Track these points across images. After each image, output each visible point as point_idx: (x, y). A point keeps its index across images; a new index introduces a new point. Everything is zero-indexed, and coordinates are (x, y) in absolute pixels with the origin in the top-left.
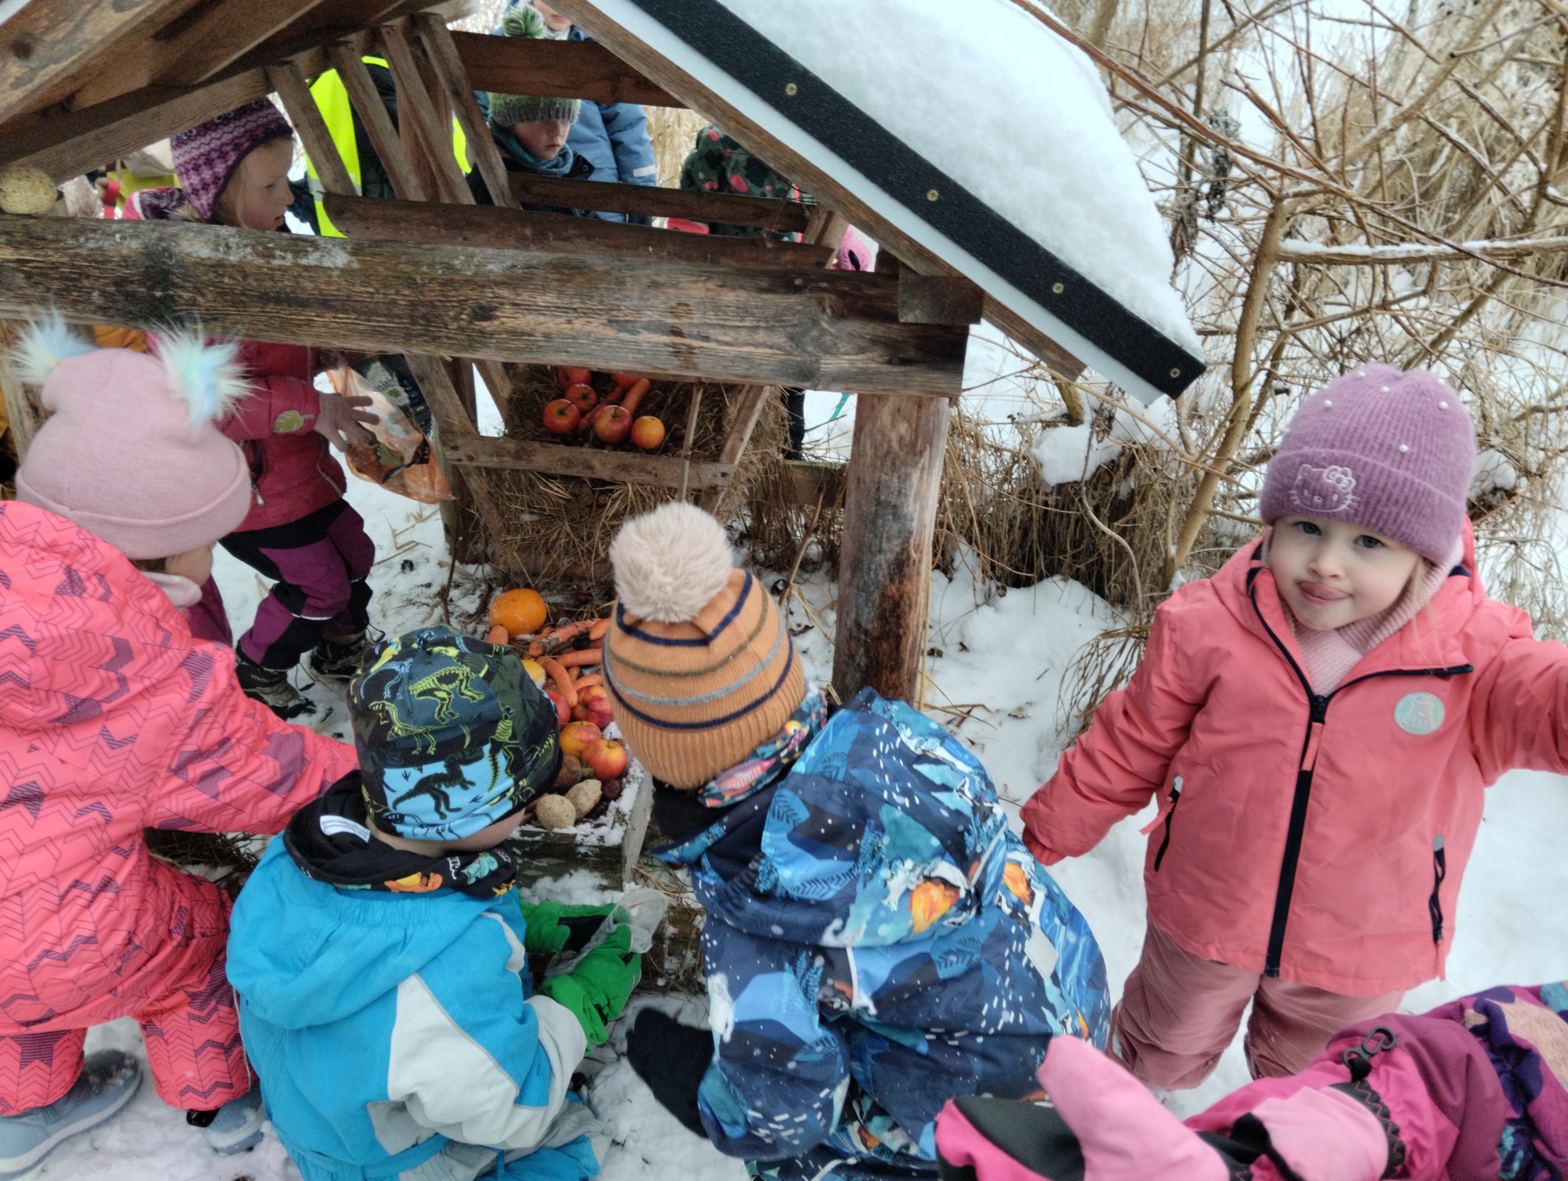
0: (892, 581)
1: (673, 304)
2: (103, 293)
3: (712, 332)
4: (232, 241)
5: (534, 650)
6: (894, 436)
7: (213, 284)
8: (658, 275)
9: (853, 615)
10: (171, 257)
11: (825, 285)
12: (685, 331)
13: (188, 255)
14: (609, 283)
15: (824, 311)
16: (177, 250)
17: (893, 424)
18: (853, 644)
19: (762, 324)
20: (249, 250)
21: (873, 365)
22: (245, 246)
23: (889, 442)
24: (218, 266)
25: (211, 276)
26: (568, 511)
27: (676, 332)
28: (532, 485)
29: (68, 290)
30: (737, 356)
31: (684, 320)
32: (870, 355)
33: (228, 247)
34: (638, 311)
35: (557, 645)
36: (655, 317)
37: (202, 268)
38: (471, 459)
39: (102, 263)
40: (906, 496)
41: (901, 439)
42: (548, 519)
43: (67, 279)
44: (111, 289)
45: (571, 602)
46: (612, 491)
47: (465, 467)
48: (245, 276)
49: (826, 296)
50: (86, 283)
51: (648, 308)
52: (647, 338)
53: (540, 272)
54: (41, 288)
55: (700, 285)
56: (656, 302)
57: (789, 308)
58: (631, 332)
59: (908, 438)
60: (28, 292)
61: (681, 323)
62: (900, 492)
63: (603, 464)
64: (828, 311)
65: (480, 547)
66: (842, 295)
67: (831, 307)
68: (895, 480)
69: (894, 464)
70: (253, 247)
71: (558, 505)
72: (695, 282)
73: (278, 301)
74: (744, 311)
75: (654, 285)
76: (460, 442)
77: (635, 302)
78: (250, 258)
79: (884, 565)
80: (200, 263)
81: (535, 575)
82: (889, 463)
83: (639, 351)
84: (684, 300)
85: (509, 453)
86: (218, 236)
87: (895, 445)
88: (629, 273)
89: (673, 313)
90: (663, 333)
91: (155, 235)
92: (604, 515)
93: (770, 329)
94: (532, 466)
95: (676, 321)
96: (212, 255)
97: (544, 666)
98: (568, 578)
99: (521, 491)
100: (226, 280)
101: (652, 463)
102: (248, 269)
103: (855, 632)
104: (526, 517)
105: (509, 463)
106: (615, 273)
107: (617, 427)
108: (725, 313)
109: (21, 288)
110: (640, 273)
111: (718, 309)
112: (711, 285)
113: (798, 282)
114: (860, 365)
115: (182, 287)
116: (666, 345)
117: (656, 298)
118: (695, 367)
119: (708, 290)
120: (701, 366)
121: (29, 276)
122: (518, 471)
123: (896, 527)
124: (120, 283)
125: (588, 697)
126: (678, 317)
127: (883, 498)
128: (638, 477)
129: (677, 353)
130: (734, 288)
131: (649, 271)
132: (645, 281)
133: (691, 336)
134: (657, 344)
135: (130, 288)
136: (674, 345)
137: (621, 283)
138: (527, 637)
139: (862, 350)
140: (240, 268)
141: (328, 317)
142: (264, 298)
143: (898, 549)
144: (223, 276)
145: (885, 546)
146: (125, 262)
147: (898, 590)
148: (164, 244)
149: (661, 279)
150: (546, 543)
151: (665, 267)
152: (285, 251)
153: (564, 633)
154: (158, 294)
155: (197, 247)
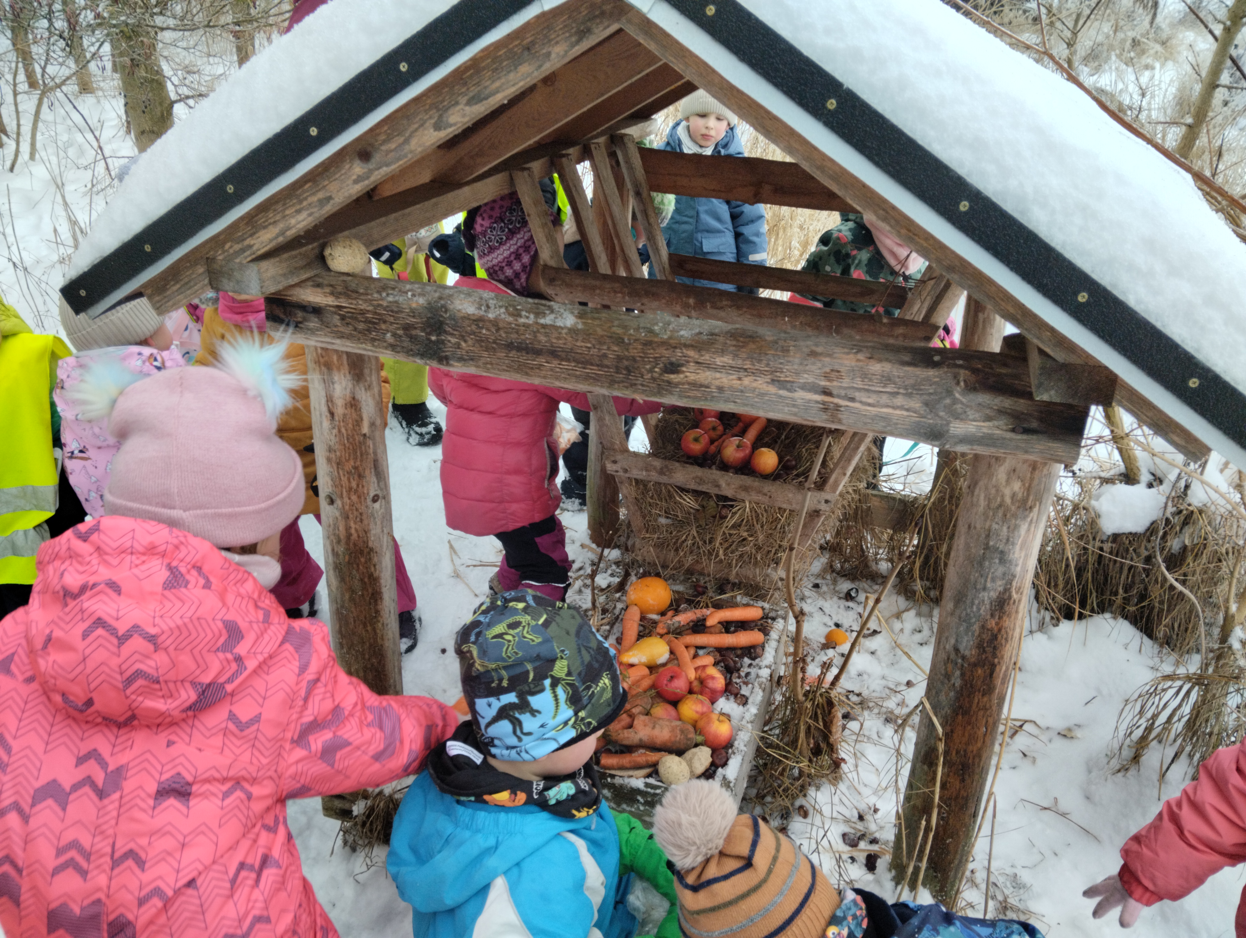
0: (992, 616)
1: (828, 370)
2: (394, 335)
3: (857, 395)
4: (492, 303)
5: (661, 629)
6: (1007, 492)
7: (474, 333)
8: (816, 345)
9: (952, 641)
10: (446, 312)
11: (960, 362)
12: (835, 392)
13: (459, 311)
14: (776, 350)
15: (958, 383)
16: (451, 307)
17: (1008, 481)
18: (950, 666)
19: (901, 391)
20: (503, 310)
21: (998, 432)
22: (500, 307)
23: (1003, 496)
24: (479, 321)
25: (474, 327)
26: (696, 519)
27: (827, 392)
28: (671, 496)
29: (369, 330)
30: (876, 416)
31: (835, 383)
32: (996, 423)
33: (488, 307)
34: (797, 374)
35: (679, 627)
36: (811, 379)
37: (467, 322)
38: (626, 471)
39: (397, 312)
40: (1013, 544)
41: (1013, 496)
42: (680, 524)
43: (370, 322)
44: (400, 332)
45: (691, 592)
46: (732, 506)
47: (620, 477)
48: (498, 330)
49: (962, 372)
50: (383, 326)
51: (805, 372)
52: (801, 395)
53: (721, 339)
54: (351, 327)
55: (852, 356)
56: (813, 368)
57: (927, 379)
58: (789, 390)
59: (1020, 495)
60: (341, 329)
61: (833, 385)
62: (1008, 540)
63: (728, 485)
64: (962, 384)
65: (623, 539)
66: (974, 371)
67: (965, 381)
68: (1005, 529)
69: (1005, 515)
70: (506, 308)
71: (689, 513)
72: (848, 353)
73: (519, 349)
74: (887, 379)
75: (813, 354)
76: (619, 457)
77: (796, 367)
78: (503, 316)
79: (987, 602)
80: (467, 317)
81: (665, 567)
82: (1000, 514)
83: (794, 406)
84: (836, 367)
85: (655, 468)
86: (481, 298)
87: (1008, 500)
88: (792, 343)
89: (827, 377)
90: (816, 392)
91: (437, 295)
92: (725, 525)
93: (909, 395)
94: (671, 481)
95: (828, 383)
96: (476, 312)
97: (669, 643)
98: (690, 572)
99: (661, 500)
100: (484, 331)
101: (769, 487)
102: (501, 325)
103: (953, 656)
104: (663, 521)
105: (654, 476)
106: (781, 343)
107: (740, 455)
108: (870, 380)
109: (336, 326)
110: (802, 343)
111: (865, 376)
112: (860, 356)
113: (937, 358)
114: (985, 430)
115: (452, 334)
116: (817, 402)
117: (814, 364)
118: (840, 421)
119: (858, 360)
120: (844, 421)
121: (343, 318)
122: (660, 484)
123: (1001, 570)
124: (407, 328)
125: (703, 675)
126: (829, 381)
127: (991, 543)
128: (755, 497)
129: (825, 410)
130: (880, 360)
131: (809, 343)
132: (806, 350)
133: (839, 396)
134: (809, 401)
135: (414, 332)
136: (824, 403)
137: (785, 350)
138: (655, 617)
139: (988, 419)
140: (495, 323)
141: (555, 362)
142: (510, 346)
143: (1001, 589)
144: (482, 328)
145: (989, 585)
146: (413, 313)
147: (997, 624)
148: (442, 302)
149: (819, 349)
150: (675, 543)
151: (823, 340)
152: (529, 312)
153: (685, 618)
154: (433, 338)
155: (465, 306)
